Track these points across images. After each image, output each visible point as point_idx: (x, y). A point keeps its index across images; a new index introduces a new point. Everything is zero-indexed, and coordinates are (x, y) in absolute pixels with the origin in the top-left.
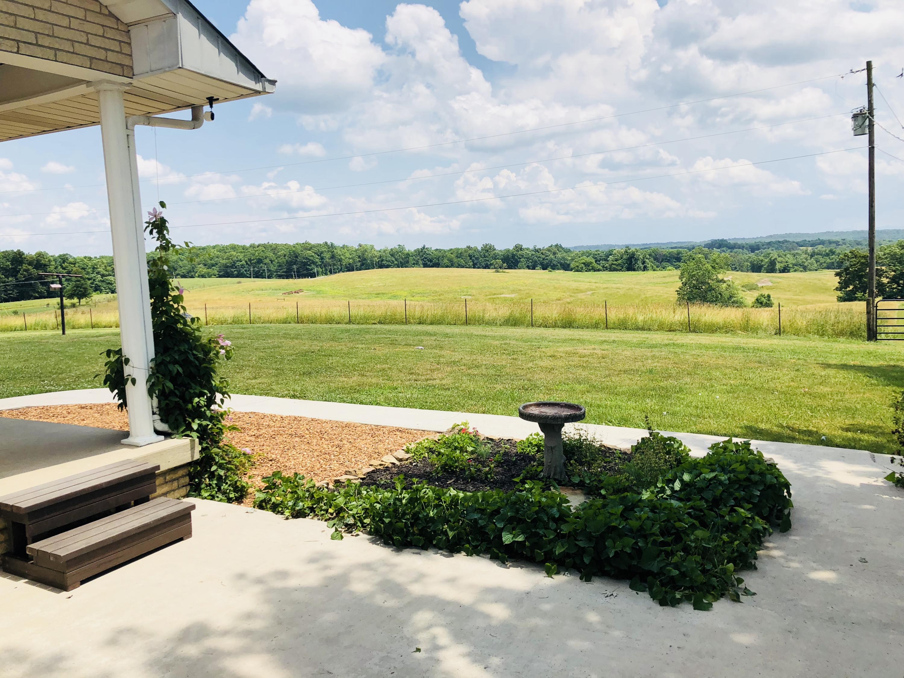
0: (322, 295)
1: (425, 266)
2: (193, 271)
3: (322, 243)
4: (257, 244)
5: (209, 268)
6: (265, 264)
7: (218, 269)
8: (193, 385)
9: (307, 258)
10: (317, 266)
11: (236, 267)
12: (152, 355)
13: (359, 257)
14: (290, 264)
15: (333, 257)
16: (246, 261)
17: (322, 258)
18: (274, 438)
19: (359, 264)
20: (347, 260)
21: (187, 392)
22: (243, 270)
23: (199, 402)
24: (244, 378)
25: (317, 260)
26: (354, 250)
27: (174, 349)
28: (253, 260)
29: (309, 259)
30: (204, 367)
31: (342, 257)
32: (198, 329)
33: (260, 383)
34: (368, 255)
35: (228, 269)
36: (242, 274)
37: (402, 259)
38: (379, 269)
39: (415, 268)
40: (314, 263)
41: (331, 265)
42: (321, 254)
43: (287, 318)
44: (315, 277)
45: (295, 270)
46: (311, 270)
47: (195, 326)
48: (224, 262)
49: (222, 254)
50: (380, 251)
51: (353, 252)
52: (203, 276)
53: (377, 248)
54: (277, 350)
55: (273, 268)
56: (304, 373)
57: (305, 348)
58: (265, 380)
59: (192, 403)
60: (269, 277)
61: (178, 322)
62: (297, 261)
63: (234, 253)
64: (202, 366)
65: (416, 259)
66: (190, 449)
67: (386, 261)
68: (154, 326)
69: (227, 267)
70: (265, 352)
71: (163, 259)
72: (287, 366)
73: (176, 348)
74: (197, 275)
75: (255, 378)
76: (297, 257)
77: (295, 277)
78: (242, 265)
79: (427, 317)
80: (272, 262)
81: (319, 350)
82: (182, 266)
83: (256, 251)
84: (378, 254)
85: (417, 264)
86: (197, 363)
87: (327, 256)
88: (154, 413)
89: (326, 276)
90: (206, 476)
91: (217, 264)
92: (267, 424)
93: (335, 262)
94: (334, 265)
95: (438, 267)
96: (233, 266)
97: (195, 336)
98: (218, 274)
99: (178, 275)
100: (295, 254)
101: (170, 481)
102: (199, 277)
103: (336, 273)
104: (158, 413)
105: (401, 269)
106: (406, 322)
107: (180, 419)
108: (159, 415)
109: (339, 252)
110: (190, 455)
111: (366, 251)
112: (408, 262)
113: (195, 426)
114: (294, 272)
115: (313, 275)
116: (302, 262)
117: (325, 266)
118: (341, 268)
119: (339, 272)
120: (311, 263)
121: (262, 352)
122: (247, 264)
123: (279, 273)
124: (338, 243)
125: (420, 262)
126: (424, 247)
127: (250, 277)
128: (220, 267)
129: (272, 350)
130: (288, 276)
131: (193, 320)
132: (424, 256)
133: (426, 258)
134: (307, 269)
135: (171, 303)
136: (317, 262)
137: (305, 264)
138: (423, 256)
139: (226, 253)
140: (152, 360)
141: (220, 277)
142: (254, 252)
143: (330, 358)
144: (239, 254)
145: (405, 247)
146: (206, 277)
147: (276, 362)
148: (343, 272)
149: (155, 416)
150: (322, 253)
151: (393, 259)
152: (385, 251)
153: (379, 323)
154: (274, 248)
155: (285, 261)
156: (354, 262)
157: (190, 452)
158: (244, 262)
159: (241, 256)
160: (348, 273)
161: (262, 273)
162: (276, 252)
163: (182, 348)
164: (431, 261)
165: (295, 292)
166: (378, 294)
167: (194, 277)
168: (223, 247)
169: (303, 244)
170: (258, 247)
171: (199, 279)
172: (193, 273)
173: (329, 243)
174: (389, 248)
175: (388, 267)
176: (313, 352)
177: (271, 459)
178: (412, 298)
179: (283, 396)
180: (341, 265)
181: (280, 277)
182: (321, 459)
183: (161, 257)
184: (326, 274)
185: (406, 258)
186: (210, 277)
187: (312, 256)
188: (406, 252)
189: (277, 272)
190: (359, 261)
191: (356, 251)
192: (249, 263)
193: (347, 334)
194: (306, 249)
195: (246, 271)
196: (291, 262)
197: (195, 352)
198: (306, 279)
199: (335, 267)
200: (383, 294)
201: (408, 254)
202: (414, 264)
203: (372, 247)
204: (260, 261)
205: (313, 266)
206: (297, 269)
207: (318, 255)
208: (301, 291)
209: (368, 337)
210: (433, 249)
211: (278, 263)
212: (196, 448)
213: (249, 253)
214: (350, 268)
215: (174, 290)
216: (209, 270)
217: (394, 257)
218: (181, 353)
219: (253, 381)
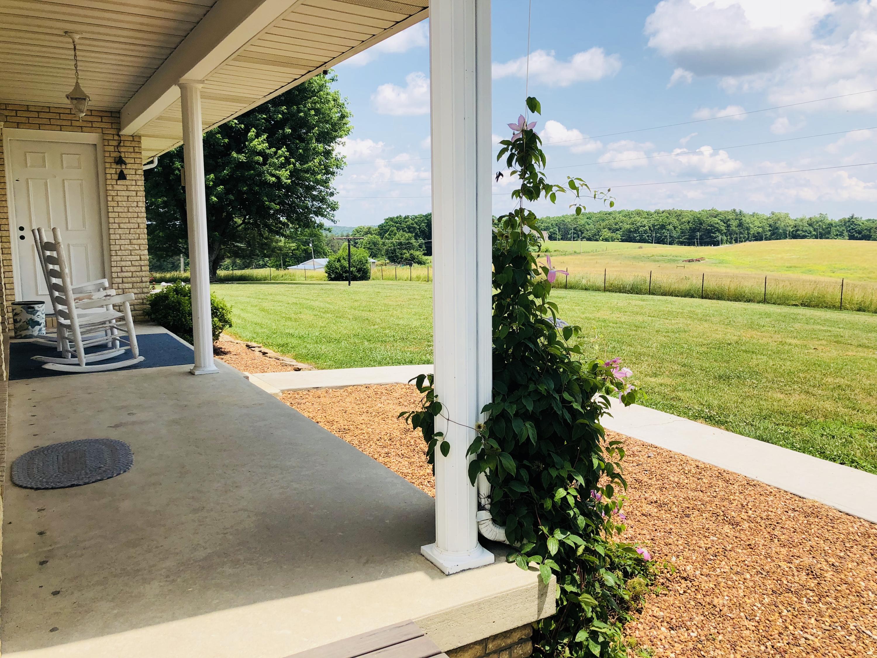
0: (725, 265)
1: (852, 237)
2: (598, 235)
3: (729, 210)
4: (661, 210)
5: (613, 232)
6: (668, 230)
7: (622, 233)
8: (556, 459)
9: (711, 226)
10: (722, 234)
11: (639, 233)
12: (486, 397)
13: (770, 226)
14: (693, 231)
15: (740, 225)
16: (649, 227)
17: (728, 226)
18: (688, 516)
19: (769, 233)
20: (756, 229)
21: (546, 472)
22: (645, 236)
23: (565, 497)
24: (641, 373)
25: (723, 228)
26: (765, 218)
27: (527, 387)
28: (655, 226)
29: (714, 226)
30: (581, 424)
31: (750, 225)
32: (576, 349)
33: (661, 385)
34: (781, 225)
35: (631, 234)
36: (644, 239)
37: (823, 229)
38: (793, 240)
39: (837, 240)
40: (719, 231)
41: (737, 234)
42: (727, 222)
43: (690, 290)
44: (718, 245)
45: (698, 237)
46: (715, 238)
47: (571, 343)
48: (628, 226)
49: (627, 219)
50: (795, 220)
51: (764, 221)
52: (607, 240)
53: (793, 216)
54: (683, 335)
55: (675, 234)
56: (720, 377)
57: (718, 337)
58: (668, 381)
59: (553, 497)
60: (671, 243)
61: (540, 333)
62: (701, 228)
63: (639, 219)
64: (578, 421)
65: (841, 230)
66: (537, 596)
67: (802, 231)
68: (495, 340)
69: (631, 232)
70: (668, 336)
71: (526, 213)
72: (697, 363)
73: (532, 387)
74: (601, 238)
75: (655, 375)
76: (701, 224)
77: (698, 244)
78: (646, 230)
79: (871, 302)
80: (675, 229)
81: (737, 342)
82: (588, 229)
83: (660, 217)
84: (793, 223)
85: (840, 235)
86: (567, 416)
87: (734, 224)
88: (480, 507)
89: (730, 245)
90: (566, 641)
91: (621, 229)
92: (676, 480)
93: (742, 230)
94: (741, 233)
95: (869, 240)
96: (636, 231)
97: (570, 362)
98: (621, 239)
99: (584, 238)
100: (699, 220)
101: (495, 652)
102: (603, 240)
103: (742, 242)
104: (488, 507)
105: (819, 240)
106: (841, 307)
107: (527, 524)
108: (491, 511)
109: (748, 220)
110: (536, 608)
111: (779, 219)
112: (829, 233)
113: (553, 547)
114: (697, 239)
115: (716, 243)
116: (707, 229)
117: (730, 234)
118: (749, 237)
119: (745, 241)
120: (716, 231)
121: (665, 336)
122: (650, 229)
123: (681, 240)
124: (747, 210)
125: (846, 233)
126: (852, 217)
127: (652, 243)
128: (624, 231)
129: (677, 335)
130: (690, 242)
131: (568, 332)
132: (852, 226)
133: (853, 229)
134: (711, 237)
135: (531, 297)
136: (722, 230)
137: (709, 232)
138: (849, 227)
139: (630, 218)
140: (486, 408)
141: (623, 241)
142: (658, 218)
143: (754, 356)
144: (643, 219)
145: (828, 216)
146: (609, 241)
147: (682, 353)
148: (750, 241)
149: (483, 512)
150: (729, 220)
151: (811, 229)
152: (802, 220)
153: (802, 304)
154: (679, 215)
155: (688, 228)
156: (764, 231)
157: (536, 602)
158: (647, 227)
159: (645, 222)
160: (755, 242)
161: (664, 239)
162: (680, 218)
163: (542, 388)
164: (860, 232)
165: (696, 260)
166: (791, 267)
167: (598, 241)
168: (628, 213)
169: (710, 210)
170: (663, 212)
171: (602, 242)
172: (597, 237)
173: (738, 211)
174: (807, 217)
175: (804, 237)
176: (729, 344)
177: (685, 575)
178: (832, 274)
179: (695, 418)
180: (748, 234)
181: (681, 243)
182: (782, 603)
183: (522, 210)
184: (731, 243)
185: (827, 228)
186: (613, 241)
187: (718, 223)
188: (828, 222)
189: (679, 238)
190: (770, 230)
191: (767, 219)
192: (652, 229)
193: (768, 320)
194: (712, 216)
195: (648, 236)
196: (695, 229)
197: (566, 396)
198: (709, 247)
199: (741, 236)
200: (795, 267)
201: (830, 225)
202: (837, 235)
203: (787, 215)
204: (663, 227)
205: (718, 234)
206: (701, 236)
207: (725, 223)
208: (702, 259)
209: (797, 326)
210: (864, 219)
211: (681, 229)
212: (548, 594)
213: (653, 219)
214: (758, 237)
215: (538, 274)
216: (614, 235)
217: (813, 227)
218: (540, 397)
219: (653, 380)
